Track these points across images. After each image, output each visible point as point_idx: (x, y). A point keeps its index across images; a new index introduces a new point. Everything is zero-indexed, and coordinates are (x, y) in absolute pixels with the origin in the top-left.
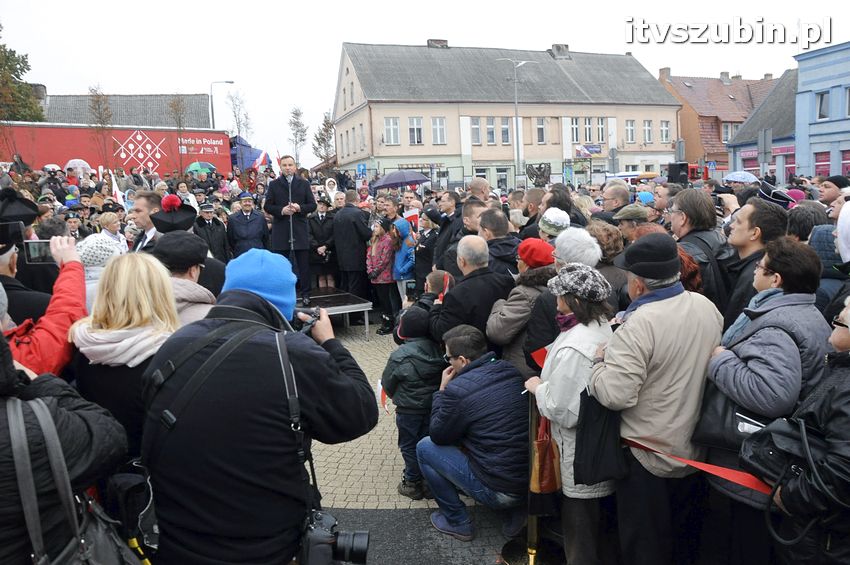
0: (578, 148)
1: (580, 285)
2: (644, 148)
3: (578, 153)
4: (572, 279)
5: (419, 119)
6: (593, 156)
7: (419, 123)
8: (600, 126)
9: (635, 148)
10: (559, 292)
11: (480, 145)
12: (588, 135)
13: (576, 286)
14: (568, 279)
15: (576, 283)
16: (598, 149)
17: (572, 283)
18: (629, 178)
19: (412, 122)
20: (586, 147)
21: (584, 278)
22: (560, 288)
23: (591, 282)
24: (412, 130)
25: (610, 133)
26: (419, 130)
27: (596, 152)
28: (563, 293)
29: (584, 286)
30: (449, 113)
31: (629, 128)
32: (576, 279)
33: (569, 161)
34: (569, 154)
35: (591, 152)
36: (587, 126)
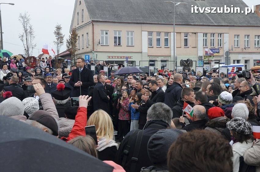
0: (207, 50)
1: (238, 127)
2: (244, 51)
3: (206, 52)
4: (235, 124)
5: (120, 31)
6: (215, 54)
7: (119, 34)
8: (219, 38)
9: (239, 50)
10: (230, 128)
11: (153, 47)
12: (212, 43)
13: (236, 128)
14: (233, 124)
15: (236, 126)
16: (218, 51)
17: (234, 126)
18: (236, 67)
19: (115, 34)
20: (211, 49)
21: (240, 125)
22: (230, 127)
23: (242, 127)
24: (115, 38)
25: (225, 42)
26: (119, 38)
27: (217, 52)
28: (231, 129)
29: (239, 128)
30: (136, 29)
31: (236, 39)
32: (236, 125)
33: (201, 57)
34: (201, 53)
35: (214, 52)
36: (212, 38)
